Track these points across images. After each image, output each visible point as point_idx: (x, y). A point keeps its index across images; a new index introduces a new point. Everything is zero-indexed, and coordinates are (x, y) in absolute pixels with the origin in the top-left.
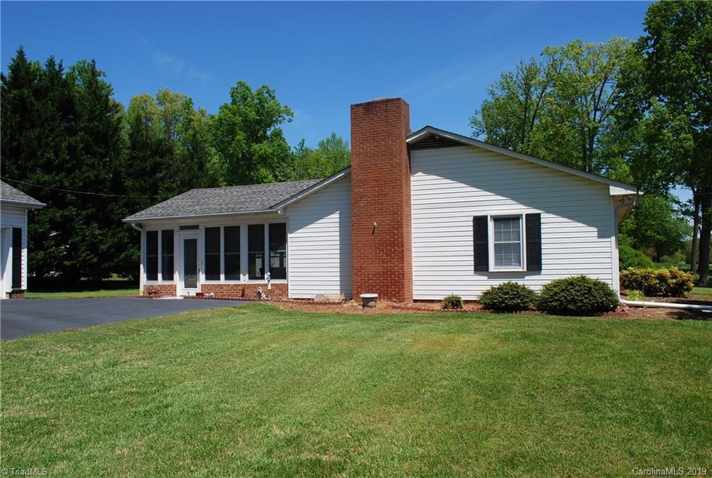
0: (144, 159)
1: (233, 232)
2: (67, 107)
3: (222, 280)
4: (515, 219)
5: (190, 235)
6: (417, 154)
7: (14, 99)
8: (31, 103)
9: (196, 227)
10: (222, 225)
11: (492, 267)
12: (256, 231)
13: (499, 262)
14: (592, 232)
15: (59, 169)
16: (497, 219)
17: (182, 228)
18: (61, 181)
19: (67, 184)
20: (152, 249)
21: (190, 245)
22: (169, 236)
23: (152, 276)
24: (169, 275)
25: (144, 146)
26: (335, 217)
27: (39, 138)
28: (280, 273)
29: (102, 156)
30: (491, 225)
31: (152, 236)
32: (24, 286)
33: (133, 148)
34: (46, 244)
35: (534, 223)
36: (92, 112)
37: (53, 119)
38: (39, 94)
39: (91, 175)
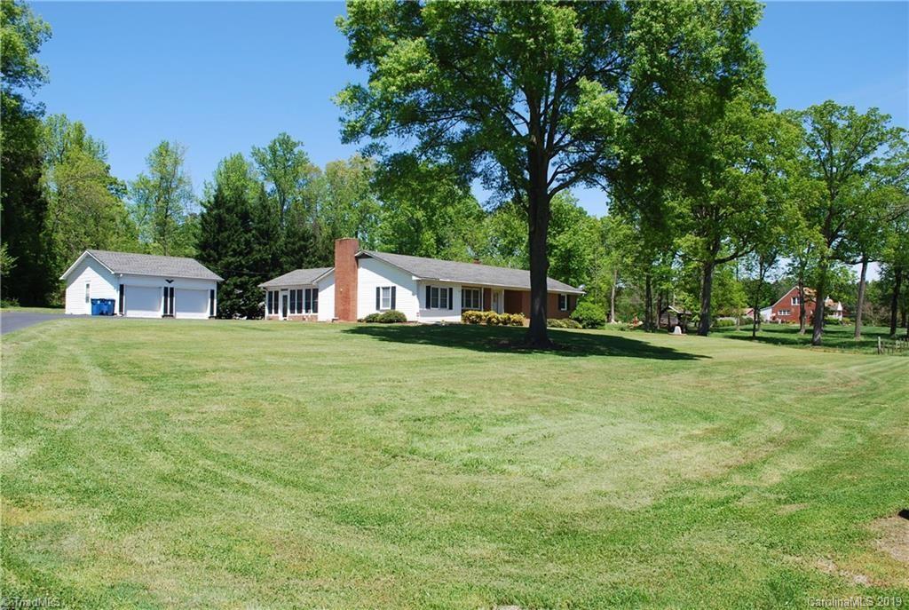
0: (294, 244)
1: (300, 292)
2: (245, 216)
3: (296, 314)
4: (388, 288)
5: (284, 293)
6: (360, 260)
7: (215, 215)
8: (225, 217)
9: (287, 290)
10: (296, 289)
11: (381, 308)
12: (308, 291)
13: (383, 306)
14: (411, 293)
15: (241, 253)
16: (383, 288)
17: (282, 290)
18: (240, 261)
19: (244, 263)
20: (270, 300)
21: (285, 297)
22: (277, 293)
23: (270, 312)
24: (276, 312)
25: (295, 234)
26: (333, 286)
27: (229, 237)
28: (315, 310)
29: (265, 244)
30: (381, 290)
31: (270, 293)
32: (215, 315)
33: (288, 236)
34: (231, 297)
35: (394, 288)
36: (260, 217)
37: (236, 225)
38: (229, 210)
39: (258, 256)
